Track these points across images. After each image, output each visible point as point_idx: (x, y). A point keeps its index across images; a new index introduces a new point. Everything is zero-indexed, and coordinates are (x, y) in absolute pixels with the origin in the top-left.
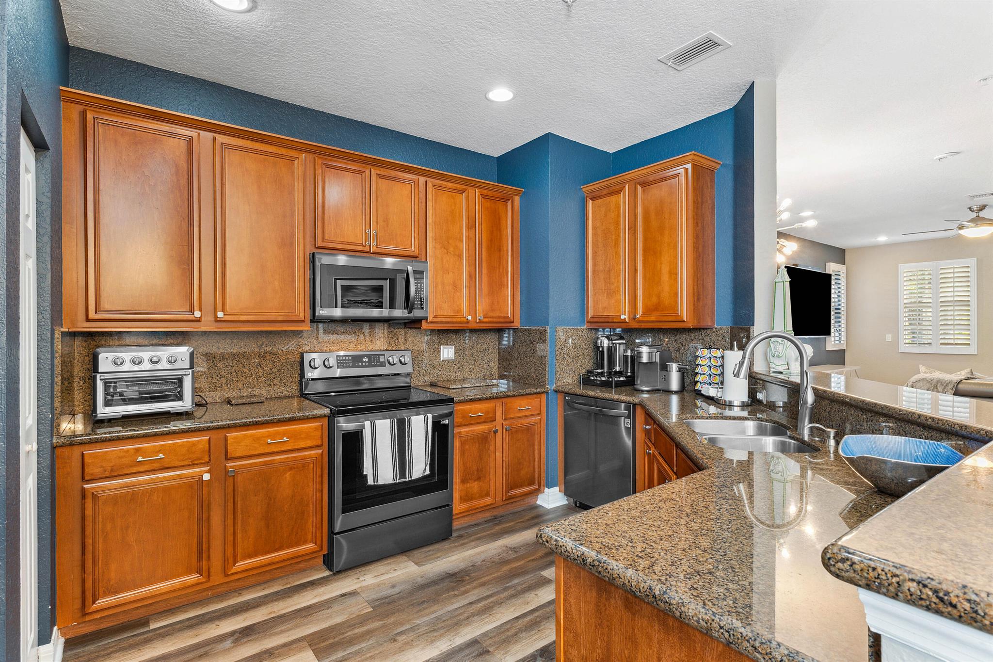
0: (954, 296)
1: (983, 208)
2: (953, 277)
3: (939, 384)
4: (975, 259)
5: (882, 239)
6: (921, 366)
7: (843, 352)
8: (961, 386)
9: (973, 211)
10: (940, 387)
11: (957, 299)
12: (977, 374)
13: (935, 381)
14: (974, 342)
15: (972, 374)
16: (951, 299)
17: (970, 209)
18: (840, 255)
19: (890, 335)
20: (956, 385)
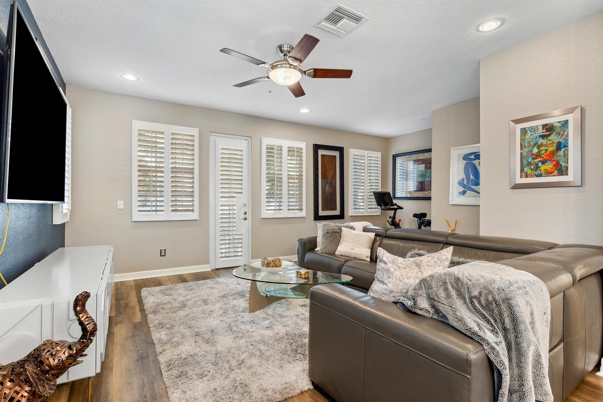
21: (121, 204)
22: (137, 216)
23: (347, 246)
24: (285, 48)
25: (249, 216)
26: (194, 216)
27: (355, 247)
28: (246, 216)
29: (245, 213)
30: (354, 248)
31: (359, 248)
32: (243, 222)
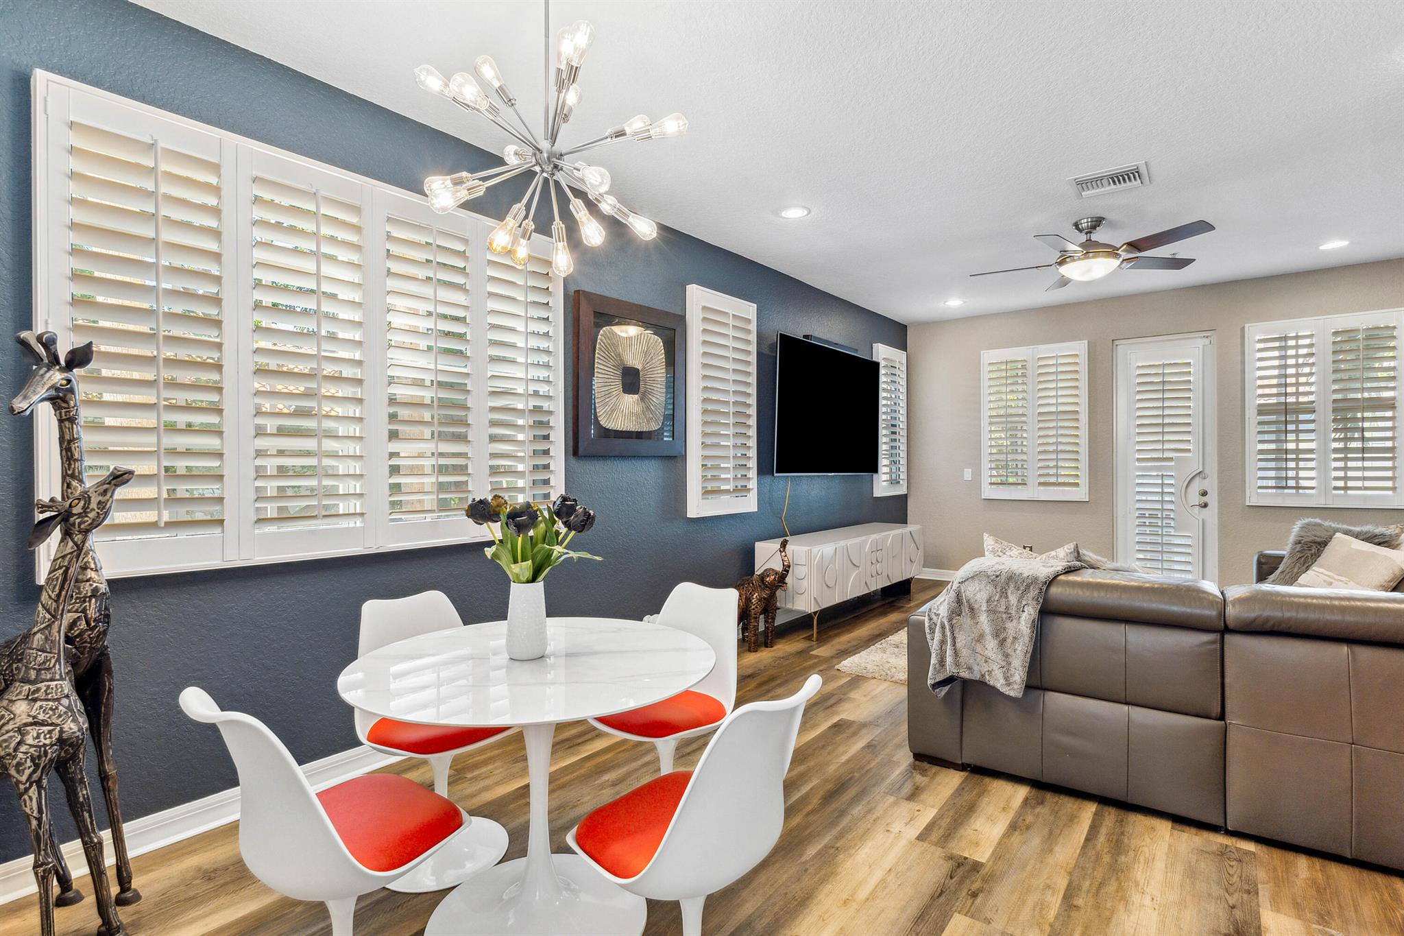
0: (1057, 404)
1: (1097, 222)
2: (1057, 373)
3: (1012, 586)
4: (1086, 342)
5: (954, 303)
6: (986, 536)
7: (903, 499)
8: (1055, 591)
9: (1081, 231)
10: (1012, 593)
11: (1061, 408)
12: (1089, 555)
13: (1003, 577)
14: (1084, 481)
15: (1078, 557)
16: (1053, 409)
17: (1076, 225)
18: (897, 333)
19: (970, 470)
20: (1045, 588)
21: (968, 474)
22: (989, 492)
23: (1319, 574)
24: (1084, 224)
25: (1212, 499)
26: (1081, 494)
27: (1335, 579)
28: (1205, 499)
29: (1204, 494)
30: (1333, 581)
31: (1346, 584)
32: (1197, 512)
